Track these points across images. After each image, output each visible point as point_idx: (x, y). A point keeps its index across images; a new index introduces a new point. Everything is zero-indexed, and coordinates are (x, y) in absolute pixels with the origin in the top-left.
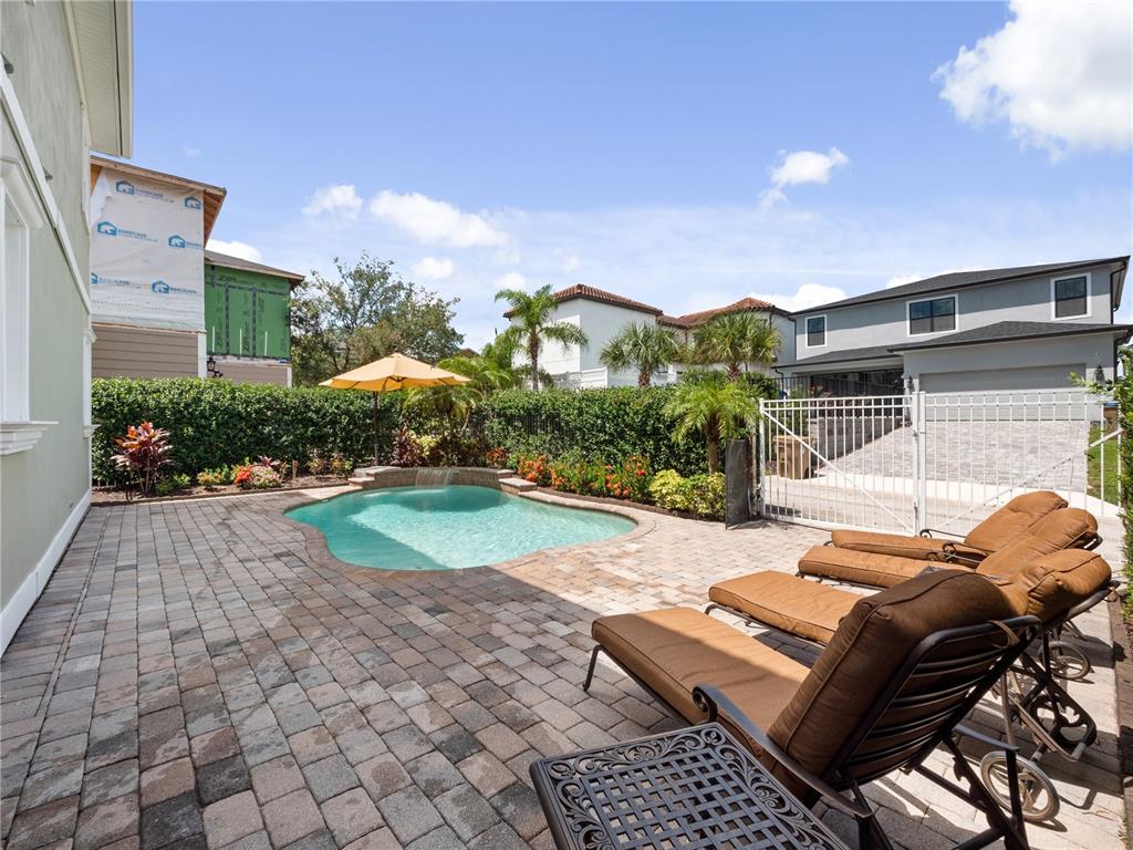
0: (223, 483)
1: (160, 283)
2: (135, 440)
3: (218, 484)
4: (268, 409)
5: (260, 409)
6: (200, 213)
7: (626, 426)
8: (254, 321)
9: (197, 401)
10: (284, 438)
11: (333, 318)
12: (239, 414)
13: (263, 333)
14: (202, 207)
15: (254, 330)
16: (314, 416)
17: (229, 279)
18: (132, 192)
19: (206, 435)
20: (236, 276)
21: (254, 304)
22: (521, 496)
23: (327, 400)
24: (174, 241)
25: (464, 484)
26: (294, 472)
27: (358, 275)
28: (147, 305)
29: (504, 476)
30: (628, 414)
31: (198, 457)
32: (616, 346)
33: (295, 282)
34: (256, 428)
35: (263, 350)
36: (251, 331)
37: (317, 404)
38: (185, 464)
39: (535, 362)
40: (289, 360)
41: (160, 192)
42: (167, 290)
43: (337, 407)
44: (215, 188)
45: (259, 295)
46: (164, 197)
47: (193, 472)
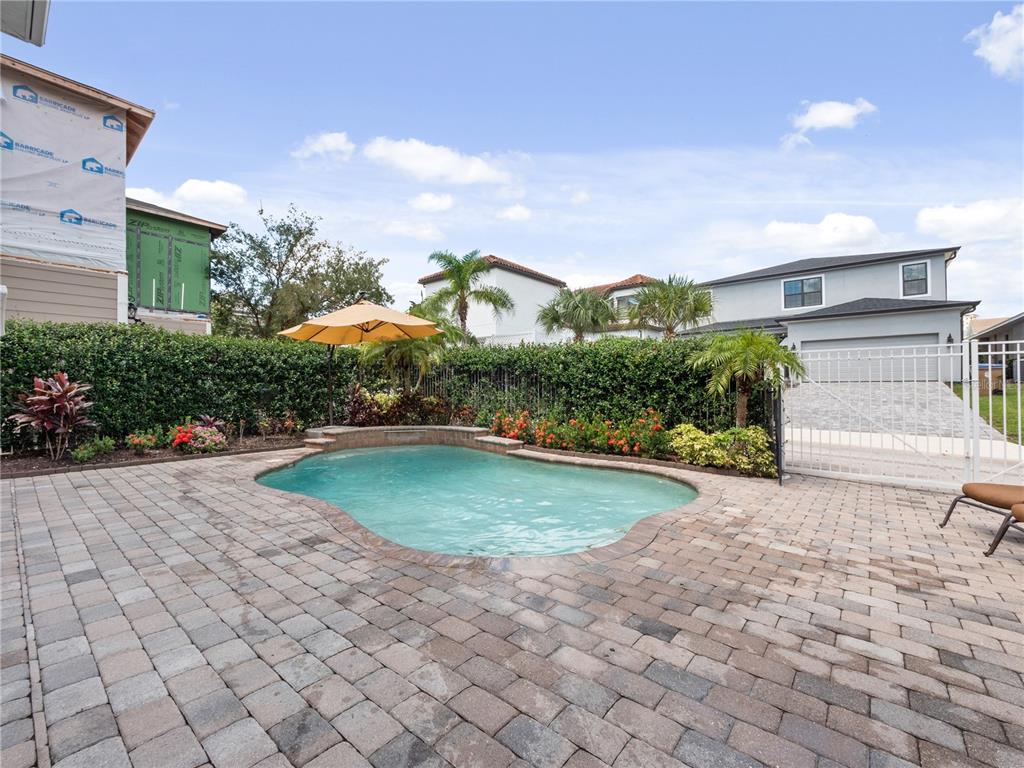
0: (157, 447)
1: (71, 211)
2: (43, 394)
3: (151, 448)
4: (209, 362)
5: (200, 361)
6: (123, 135)
7: (624, 379)
8: (170, 271)
9: (123, 349)
10: (228, 395)
11: (256, 273)
12: (175, 366)
13: (180, 285)
14: (124, 129)
15: (170, 281)
16: (261, 371)
17: (141, 224)
18: (34, 100)
19: (134, 390)
20: (149, 222)
21: (170, 253)
22: (509, 454)
23: (272, 354)
24: (89, 165)
25: (432, 444)
26: (242, 431)
27: (284, 230)
28: (53, 237)
29: (479, 433)
30: (627, 367)
31: (124, 416)
32: (552, 308)
33: (216, 233)
34: (194, 384)
35: (179, 303)
36: (166, 281)
37: (263, 357)
38: (107, 424)
39: (464, 324)
40: (208, 314)
41: (72, 106)
42: (79, 220)
43: (285, 361)
44: (141, 108)
45: (174, 243)
46: (77, 112)
47: (119, 434)
